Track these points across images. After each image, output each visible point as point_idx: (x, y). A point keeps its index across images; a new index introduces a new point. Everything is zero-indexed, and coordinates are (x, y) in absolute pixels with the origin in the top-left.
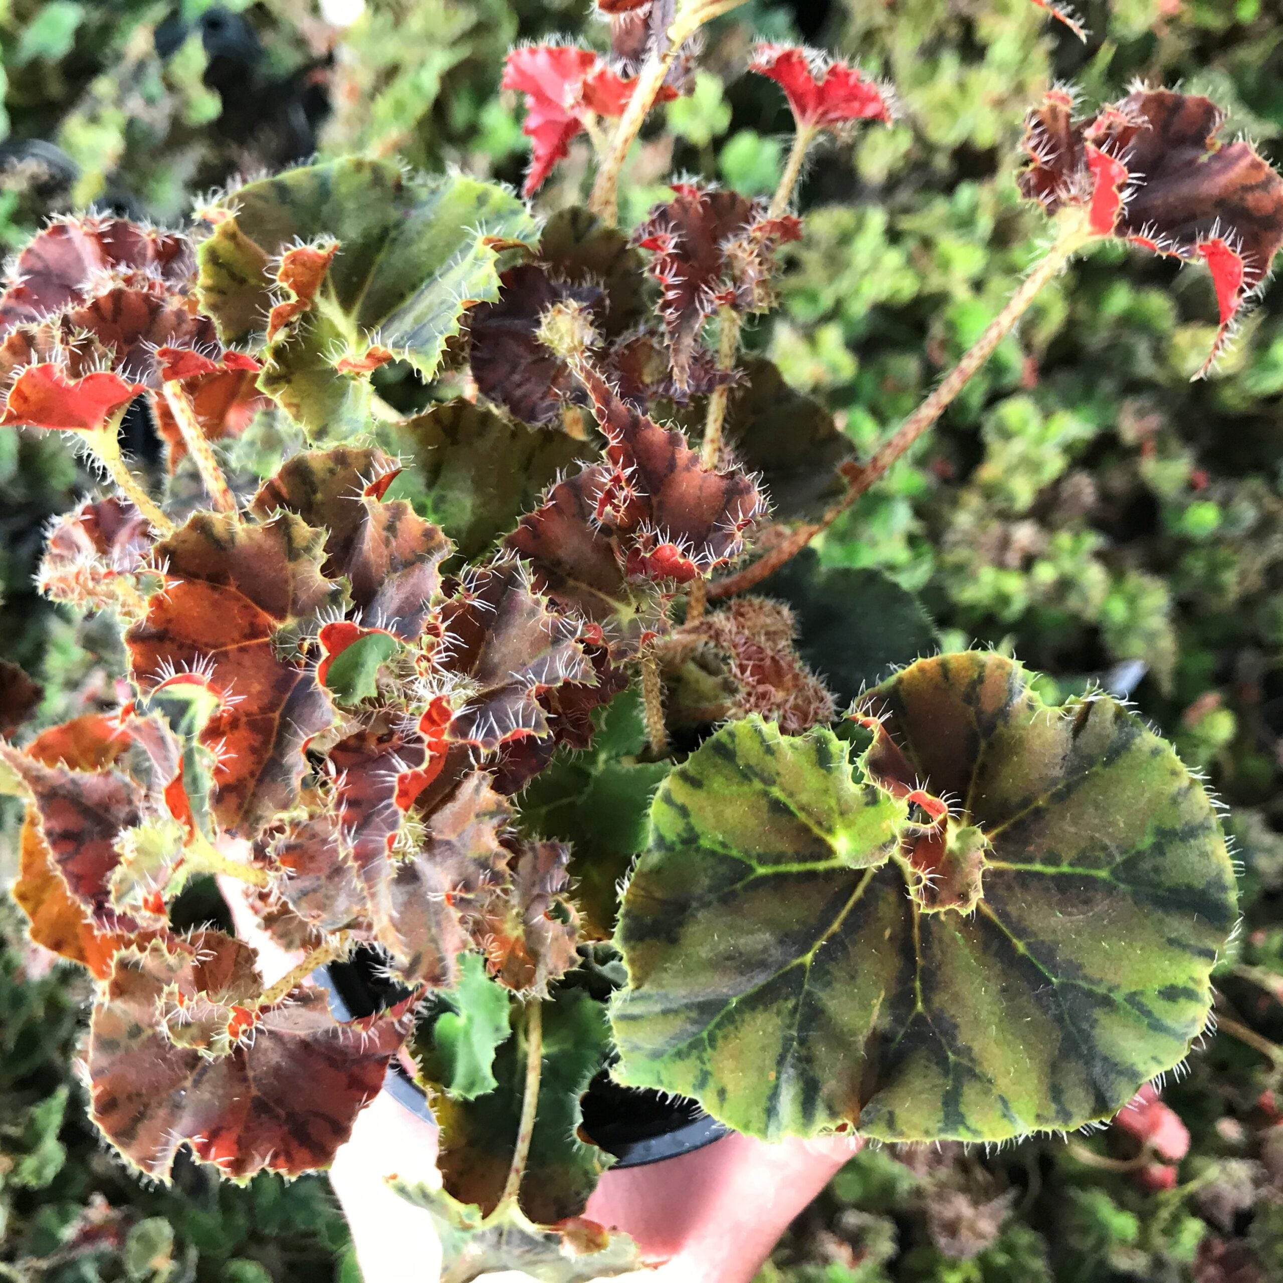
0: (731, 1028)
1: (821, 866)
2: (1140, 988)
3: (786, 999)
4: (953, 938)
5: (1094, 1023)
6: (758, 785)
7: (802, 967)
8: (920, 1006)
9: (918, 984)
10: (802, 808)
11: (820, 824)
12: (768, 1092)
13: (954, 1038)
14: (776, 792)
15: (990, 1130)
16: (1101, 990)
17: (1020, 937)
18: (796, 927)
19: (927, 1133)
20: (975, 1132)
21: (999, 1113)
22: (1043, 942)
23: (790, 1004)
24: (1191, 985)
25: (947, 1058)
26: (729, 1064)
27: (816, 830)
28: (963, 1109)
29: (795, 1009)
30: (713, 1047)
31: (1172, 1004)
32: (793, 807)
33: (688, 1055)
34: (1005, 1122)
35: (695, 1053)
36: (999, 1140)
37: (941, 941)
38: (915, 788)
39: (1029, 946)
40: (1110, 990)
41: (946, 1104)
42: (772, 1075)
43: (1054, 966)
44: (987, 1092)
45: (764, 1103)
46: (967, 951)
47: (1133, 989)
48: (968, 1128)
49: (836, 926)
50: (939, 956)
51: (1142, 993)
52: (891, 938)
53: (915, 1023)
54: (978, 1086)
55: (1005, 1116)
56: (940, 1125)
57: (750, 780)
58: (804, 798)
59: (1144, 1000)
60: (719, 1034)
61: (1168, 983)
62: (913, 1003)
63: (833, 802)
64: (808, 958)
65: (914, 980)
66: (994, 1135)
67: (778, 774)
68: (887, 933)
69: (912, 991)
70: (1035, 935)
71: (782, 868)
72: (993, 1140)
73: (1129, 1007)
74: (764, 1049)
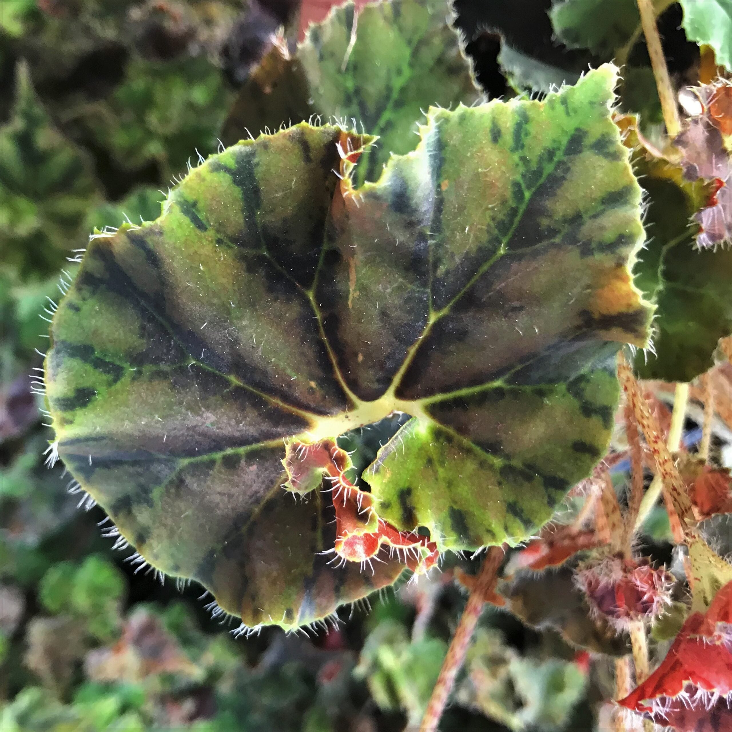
0: (500, 216)
1: (439, 397)
2: (113, 388)
3: (447, 272)
4: (297, 370)
5: (143, 332)
6: (516, 463)
7: (438, 308)
8: (311, 296)
9: (319, 316)
10: (469, 451)
11: (449, 439)
12: (446, 167)
13: (268, 276)
14: (498, 462)
15: (204, 180)
16: (148, 369)
17: (238, 389)
18: (452, 348)
19: (265, 146)
20: (217, 168)
21: (200, 205)
22: (215, 394)
23: (442, 269)
24: (68, 415)
25: (269, 249)
26: (494, 175)
27: (451, 431)
28: (237, 192)
29: (436, 266)
30: (517, 185)
31: (79, 387)
32: (478, 450)
33: (541, 159)
34: (191, 198)
35: (534, 166)
36: (192, 171)
37: (308, 363)
38: (372, 560)
39: (227, 383)
40: (139, 372)
41: (256, 191)
42: (445, 185)
43: (197, 376)
44: (220, 227)
45: (448, 154)
46: (282, 364)
47: (118, 385)
48: (227, 169)
49: (412, 350)
50: (305, 349)
51: (110, 384)
52: (356, 355)
53: (311, 277)
54: (230, 231)
55: (194, 204)
56: (255, 160)
57: (525, 465)
58: (470, 466)
59: (105, 377)
60: (512, 203)
61: (90, 406)
62: (317, 297)
63: (441, 472)
64: (433, 318)
65: (324, 319)
66: (198, 175)
67: (500, 484)
68: (360, 358)
69: (322, 309)
70: (225, 398)
71: (476, 389)
72: (199, 168)
73: (118, 363)
74: (461, 209)
